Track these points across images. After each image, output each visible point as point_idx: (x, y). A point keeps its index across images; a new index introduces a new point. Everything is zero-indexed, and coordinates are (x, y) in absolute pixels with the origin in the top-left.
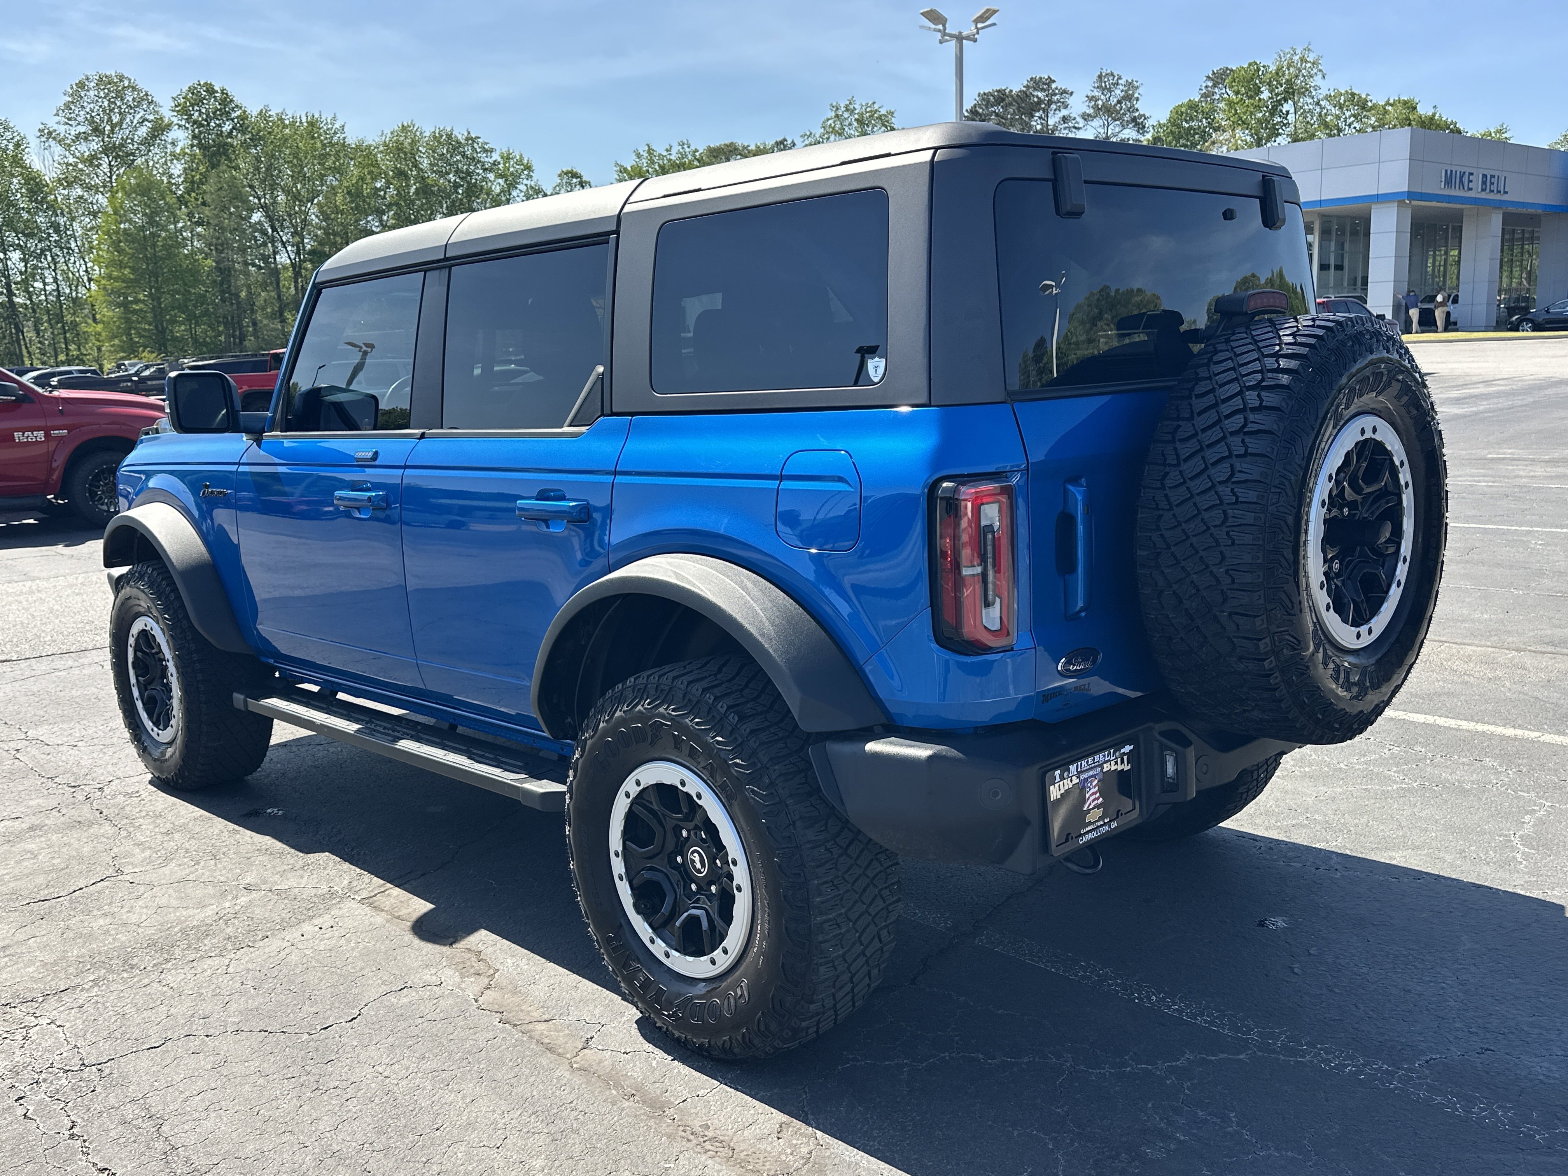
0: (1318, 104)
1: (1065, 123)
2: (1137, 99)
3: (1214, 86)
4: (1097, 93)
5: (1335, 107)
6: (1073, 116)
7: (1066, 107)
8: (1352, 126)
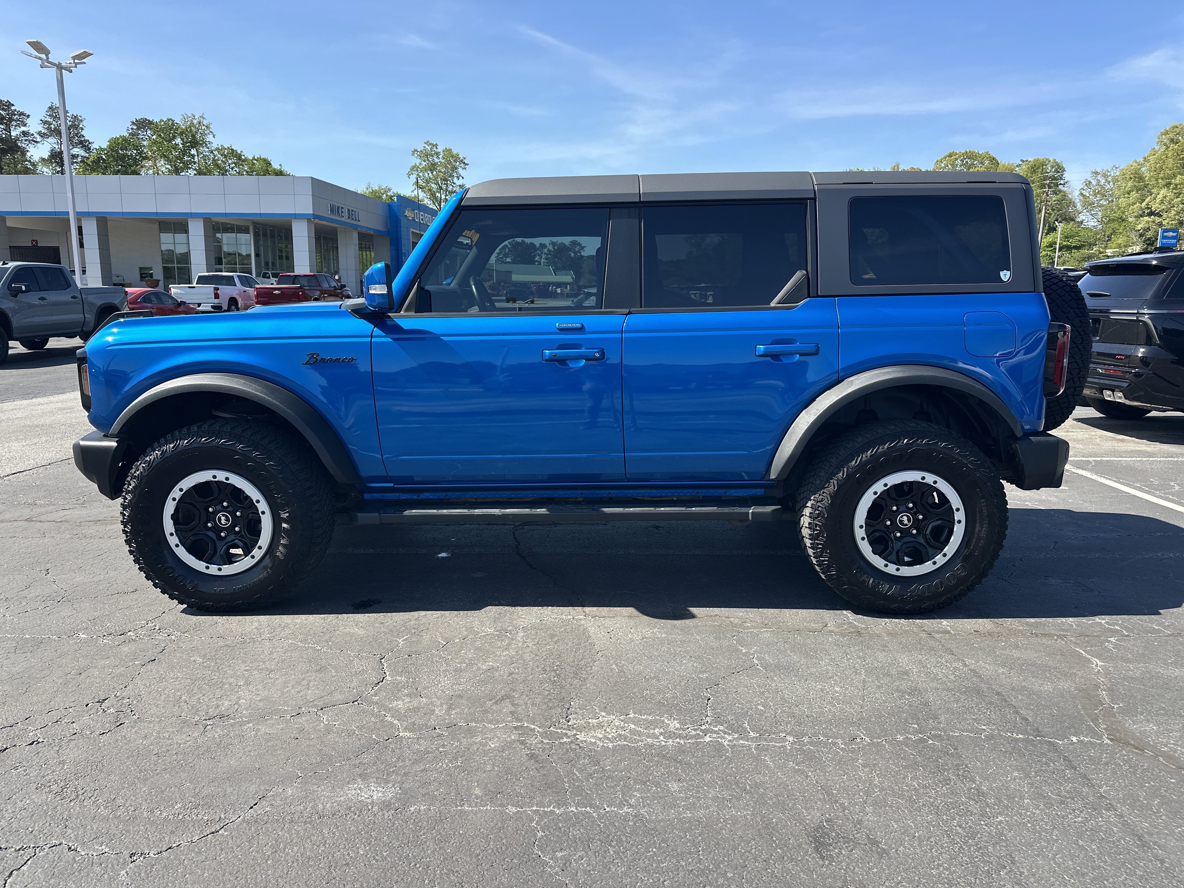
0: (212, 152)
1: (25, 136)
2: (82, 129)
3: (138, 129)
4: (48, 119)
5: (222, 156)
6: (31, 132)
7: (25, 125)
8: (234, 170)
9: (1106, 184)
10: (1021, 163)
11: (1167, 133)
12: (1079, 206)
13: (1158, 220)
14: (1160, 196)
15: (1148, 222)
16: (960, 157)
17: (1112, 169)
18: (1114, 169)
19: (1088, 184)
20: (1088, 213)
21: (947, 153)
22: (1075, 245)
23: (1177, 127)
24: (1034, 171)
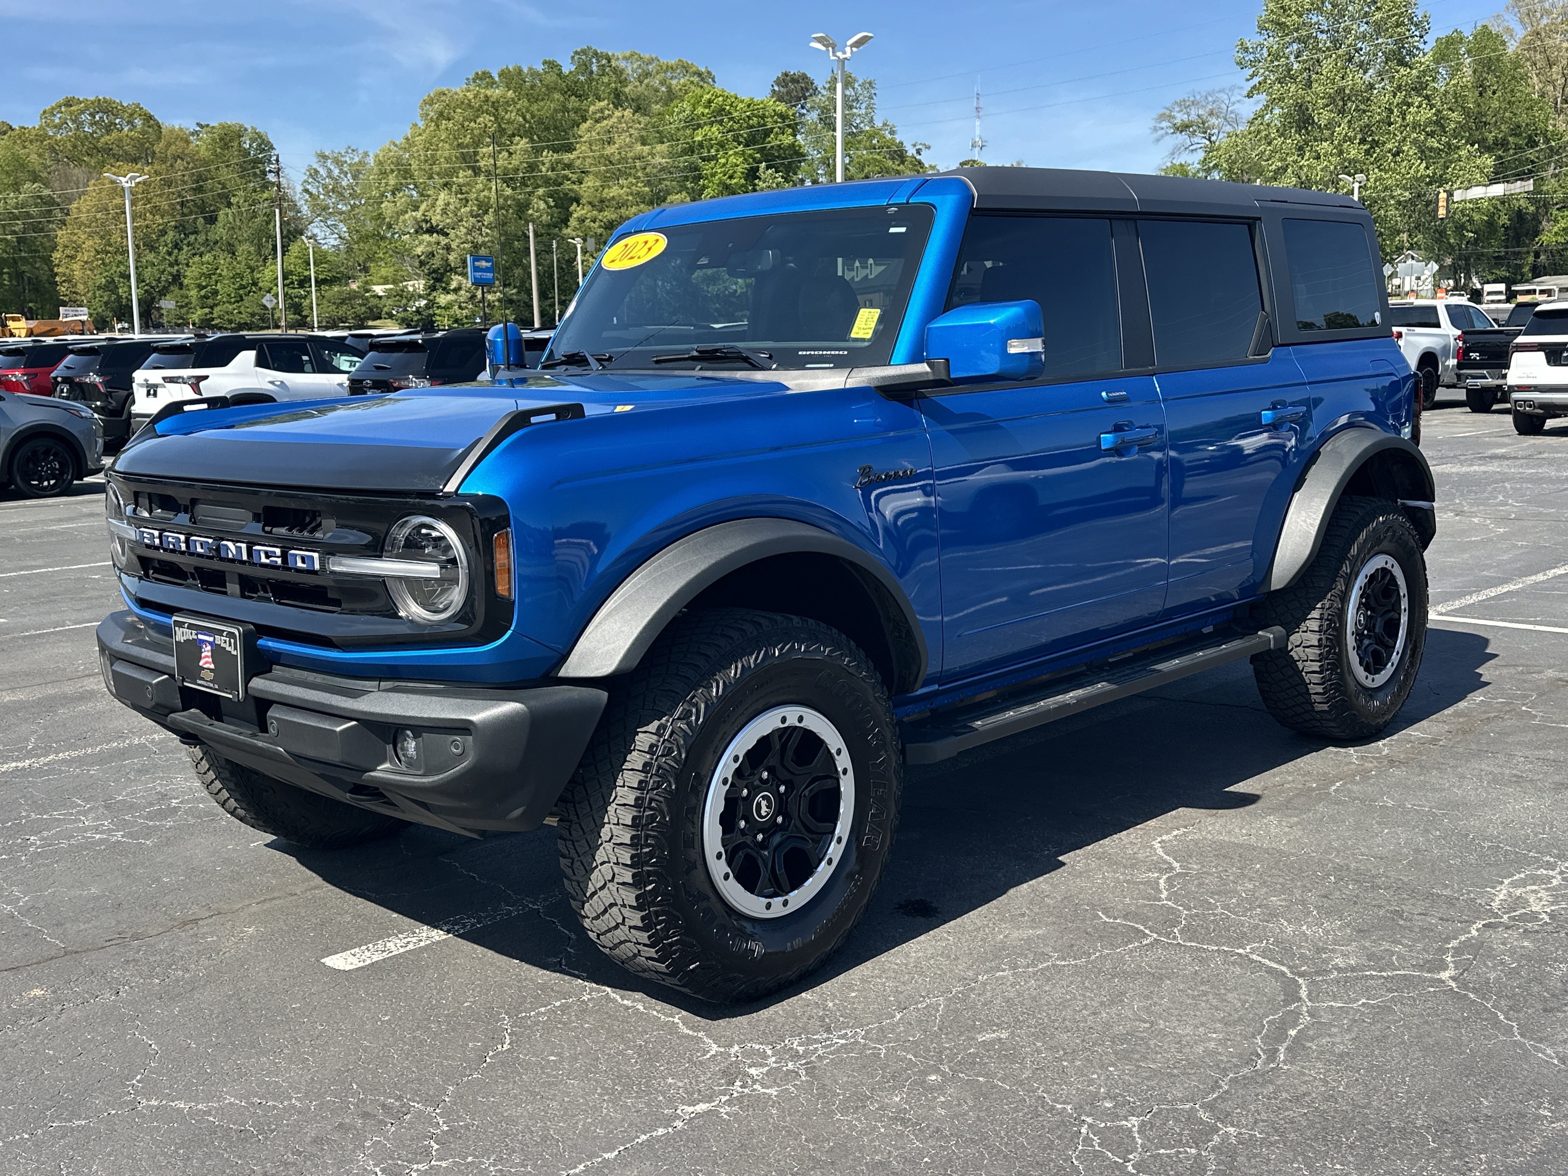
9: (342, 176)
10: (198, 129)
11: (431, 102)
12: (305, 209)
13: (444, 241)
14: (440, 203)
15: (429, 244)
16: (87, 108)
17: (347, 152)
18: (350, 151)
19: (314, 174)
20: (322, 224)
21: (61, 99)
22: (323, 277)
23: (444, 94)
24: (226, 144)
